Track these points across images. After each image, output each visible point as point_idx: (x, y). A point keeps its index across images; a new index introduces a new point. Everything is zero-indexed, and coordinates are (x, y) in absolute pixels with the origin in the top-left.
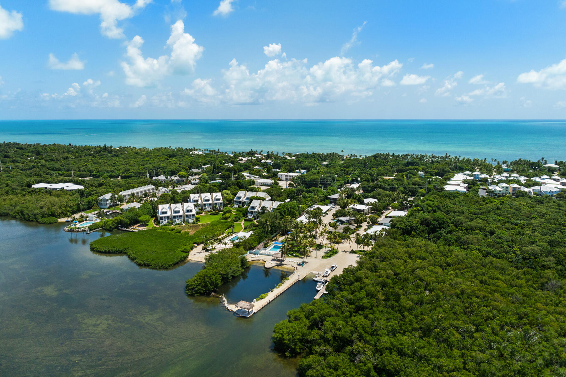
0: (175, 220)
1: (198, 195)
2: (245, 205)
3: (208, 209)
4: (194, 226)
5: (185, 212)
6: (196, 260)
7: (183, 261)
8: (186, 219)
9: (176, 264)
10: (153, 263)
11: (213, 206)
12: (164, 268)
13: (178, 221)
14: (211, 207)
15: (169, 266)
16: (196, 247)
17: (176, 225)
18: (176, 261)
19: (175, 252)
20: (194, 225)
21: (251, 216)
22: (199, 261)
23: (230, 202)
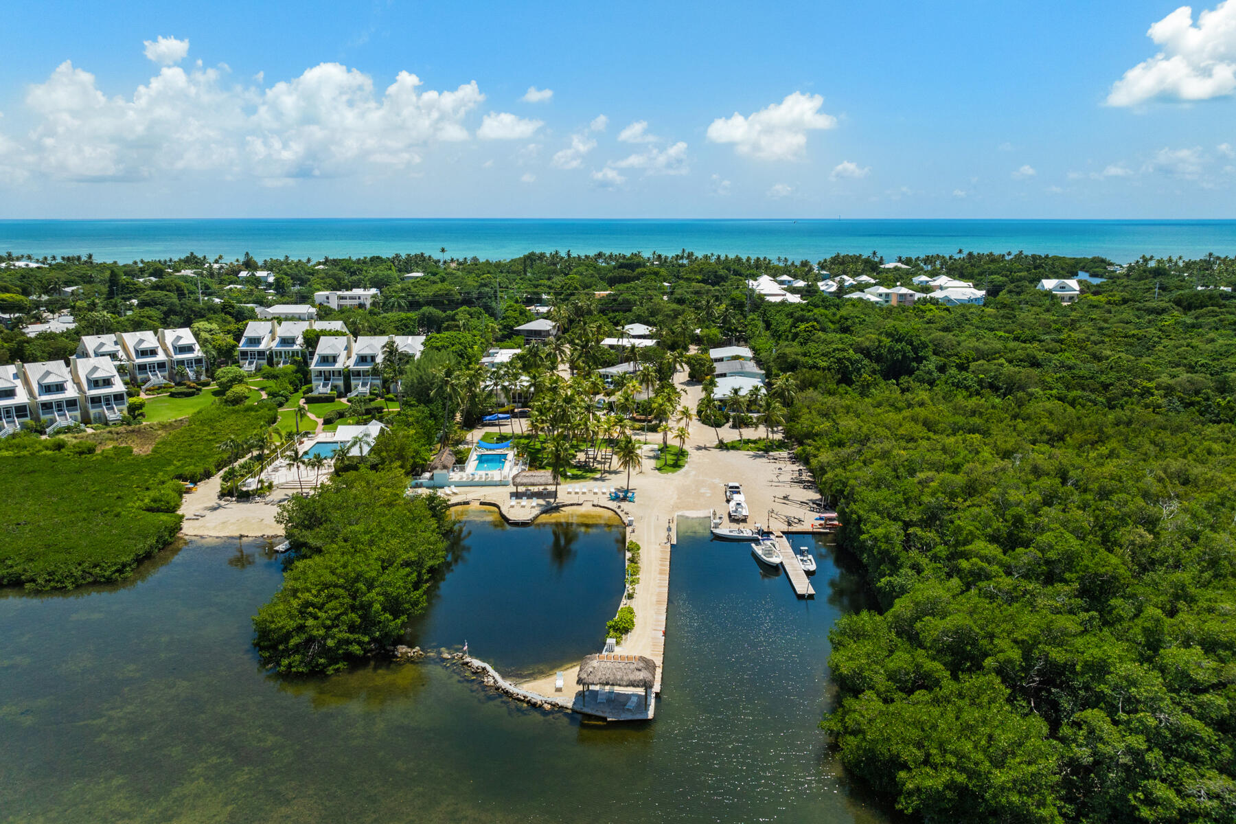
0: (49, 416)
1: (112, 337)
2: (278, 363)
3: (157, 378)
4: (133, 431)
5: (85, 386)
6: (222, 534)
7: (166, 544)
8: (93, 412)
9: (144, 560)
10: (32, 568)
11: (174, 371)
12: (95, 583)
13: (61, 422)
14: (166, 374)
15: (120, 571)
16: (188, 491)
17: (58, 433)
18: (141, 547)
19: (118, 515)
20: (130, 428)
21: (325, 385)
22: (237, 534)
23: (227, 355)
